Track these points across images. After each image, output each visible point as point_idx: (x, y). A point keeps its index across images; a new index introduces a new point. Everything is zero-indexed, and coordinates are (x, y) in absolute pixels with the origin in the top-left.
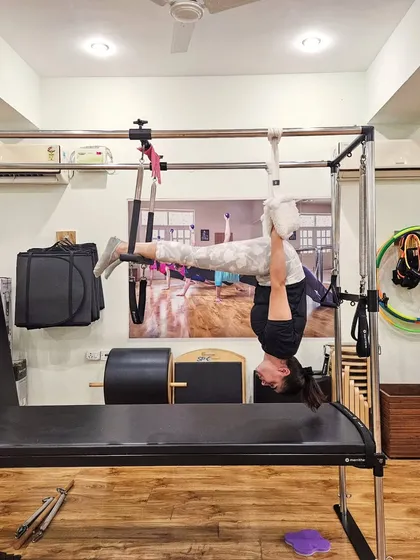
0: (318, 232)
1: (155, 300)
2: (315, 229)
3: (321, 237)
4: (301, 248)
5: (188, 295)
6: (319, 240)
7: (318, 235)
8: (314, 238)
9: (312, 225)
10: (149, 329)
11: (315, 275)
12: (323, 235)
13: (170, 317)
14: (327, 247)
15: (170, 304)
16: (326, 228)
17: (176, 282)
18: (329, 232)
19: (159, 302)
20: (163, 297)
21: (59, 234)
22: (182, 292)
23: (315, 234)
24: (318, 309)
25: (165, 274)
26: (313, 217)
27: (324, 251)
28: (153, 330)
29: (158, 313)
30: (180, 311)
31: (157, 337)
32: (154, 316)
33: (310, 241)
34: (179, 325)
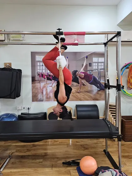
0: (99, 64)
1: (41, 88)
2: (98, 63)
3: (100, 66)
4: (93, 69)
5: (53, 86)
6: (99, 67)
7: (99, 65)
8: (98, 66)
9: (97, 61)
10: (39, 98)
11: (98, 79)
12: (101, 65)
13: (47, 94)
14: (102, 69)
15: (47, 89)
16: (102, 62)
17: (49, 82)
18: (103, 64)
19: (43, 89)
20: (44, 87)
21: (5, 64)
22: (51, 85)
23: (98, 64)
24: (99, 91)
25: (45, 79)
26: (97, 58)
27: (101, 70)
28: (41, 99)
29: (42, 93)
30: (50, 92)
31: (42, 101)
32: (41, 94)
33: (96, 67)
34: (50, 97)
